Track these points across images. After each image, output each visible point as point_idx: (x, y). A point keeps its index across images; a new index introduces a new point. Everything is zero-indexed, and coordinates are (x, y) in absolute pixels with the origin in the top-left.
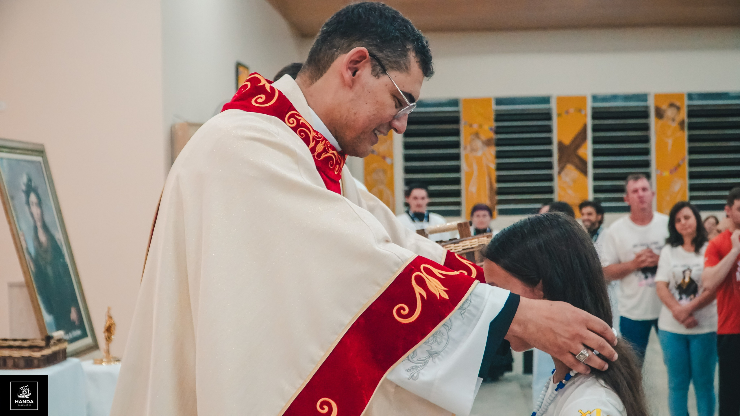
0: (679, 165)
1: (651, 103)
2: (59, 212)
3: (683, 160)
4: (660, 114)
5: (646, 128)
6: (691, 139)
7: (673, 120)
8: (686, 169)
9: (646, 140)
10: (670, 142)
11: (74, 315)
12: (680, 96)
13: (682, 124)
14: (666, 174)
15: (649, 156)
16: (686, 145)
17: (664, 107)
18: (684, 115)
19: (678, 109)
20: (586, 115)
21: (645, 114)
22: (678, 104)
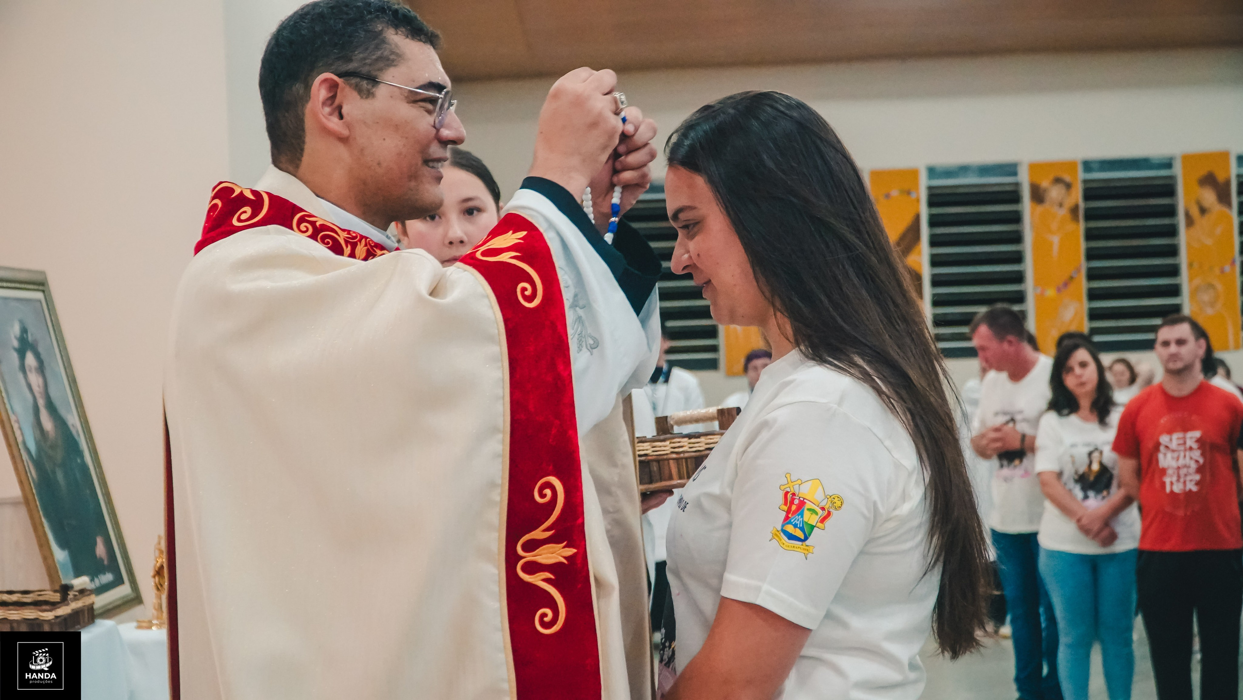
0: (1072, 278)
1: (1024, 178)
2: (73, 381)
3: (1078, 270)
4: (1038, 196)
5: (1016, 218)
6: (1090, 235)
7: (1061, 205)
8: (1083, 285)
9: (1017, 238)
10: (1056, 240)
11: (100, 550)
12: (1070, 166)
13: (1074, 210)
14: (1051, 293)
15: (1022, 265)
16: (1082, 245)
17: (1045, 184)
18: (1077, 196)
19: (1068, 186)
20: (918, 200)
21: (1014, 196)
22: (1067, 178)
